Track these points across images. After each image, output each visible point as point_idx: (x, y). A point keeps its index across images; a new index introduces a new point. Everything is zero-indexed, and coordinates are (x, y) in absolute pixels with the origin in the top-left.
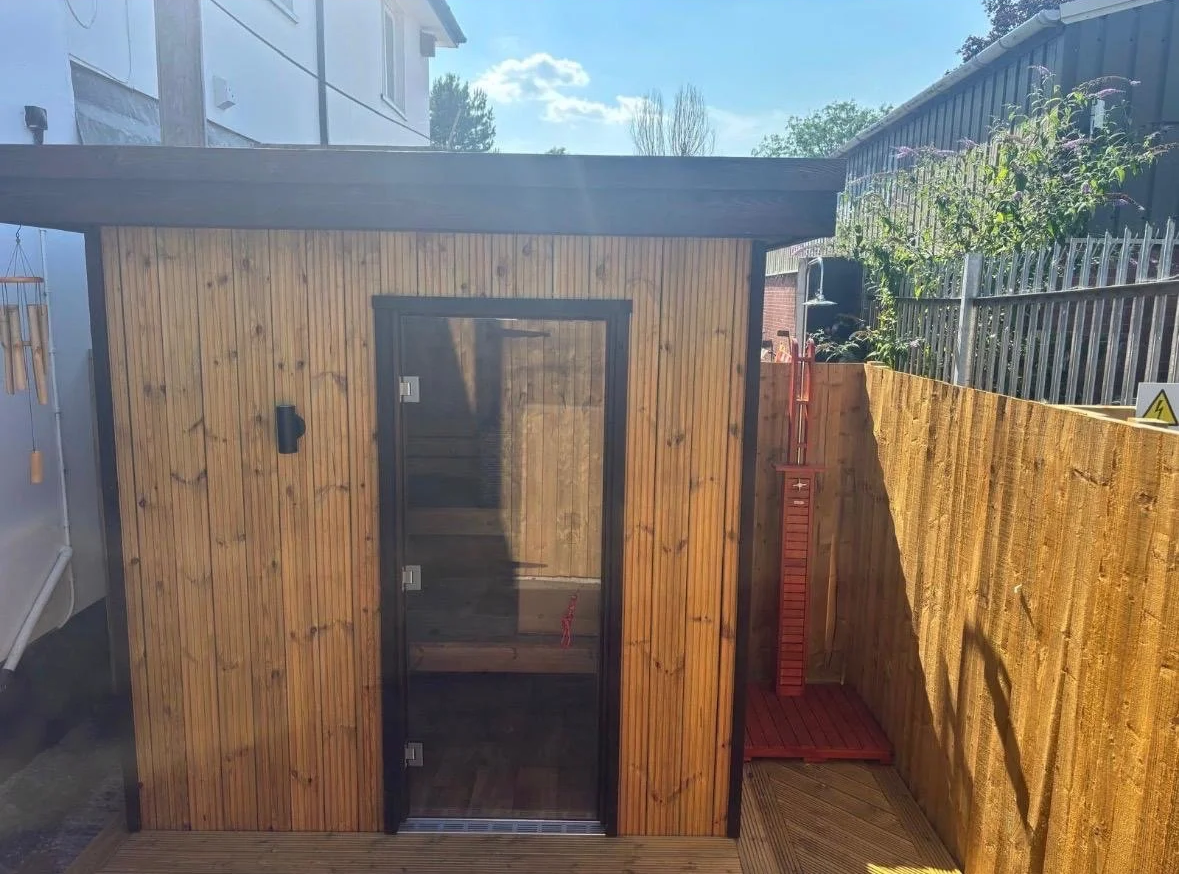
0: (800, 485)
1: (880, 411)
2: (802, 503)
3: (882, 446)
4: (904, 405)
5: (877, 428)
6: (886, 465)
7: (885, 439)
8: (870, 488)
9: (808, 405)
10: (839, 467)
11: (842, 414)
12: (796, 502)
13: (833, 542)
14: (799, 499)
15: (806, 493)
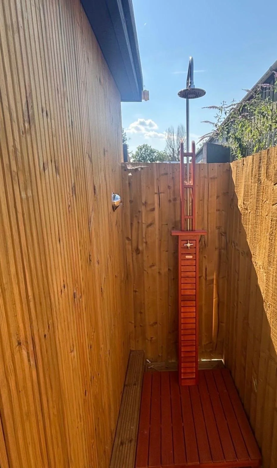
0: (189, 245)
1: (243, 190)
2: (191, 257)
3: (245, 215)
4: (263, 177)
5: (240, 202)
6: (248, 228)
7: (247, 209)
8: (237, 245)
9: (192, 188)
10: (217, 231)
11: (218, 197)
12: (187, 257)
13: (215, 277)
14: (189, 254)
15: (193, 251)
